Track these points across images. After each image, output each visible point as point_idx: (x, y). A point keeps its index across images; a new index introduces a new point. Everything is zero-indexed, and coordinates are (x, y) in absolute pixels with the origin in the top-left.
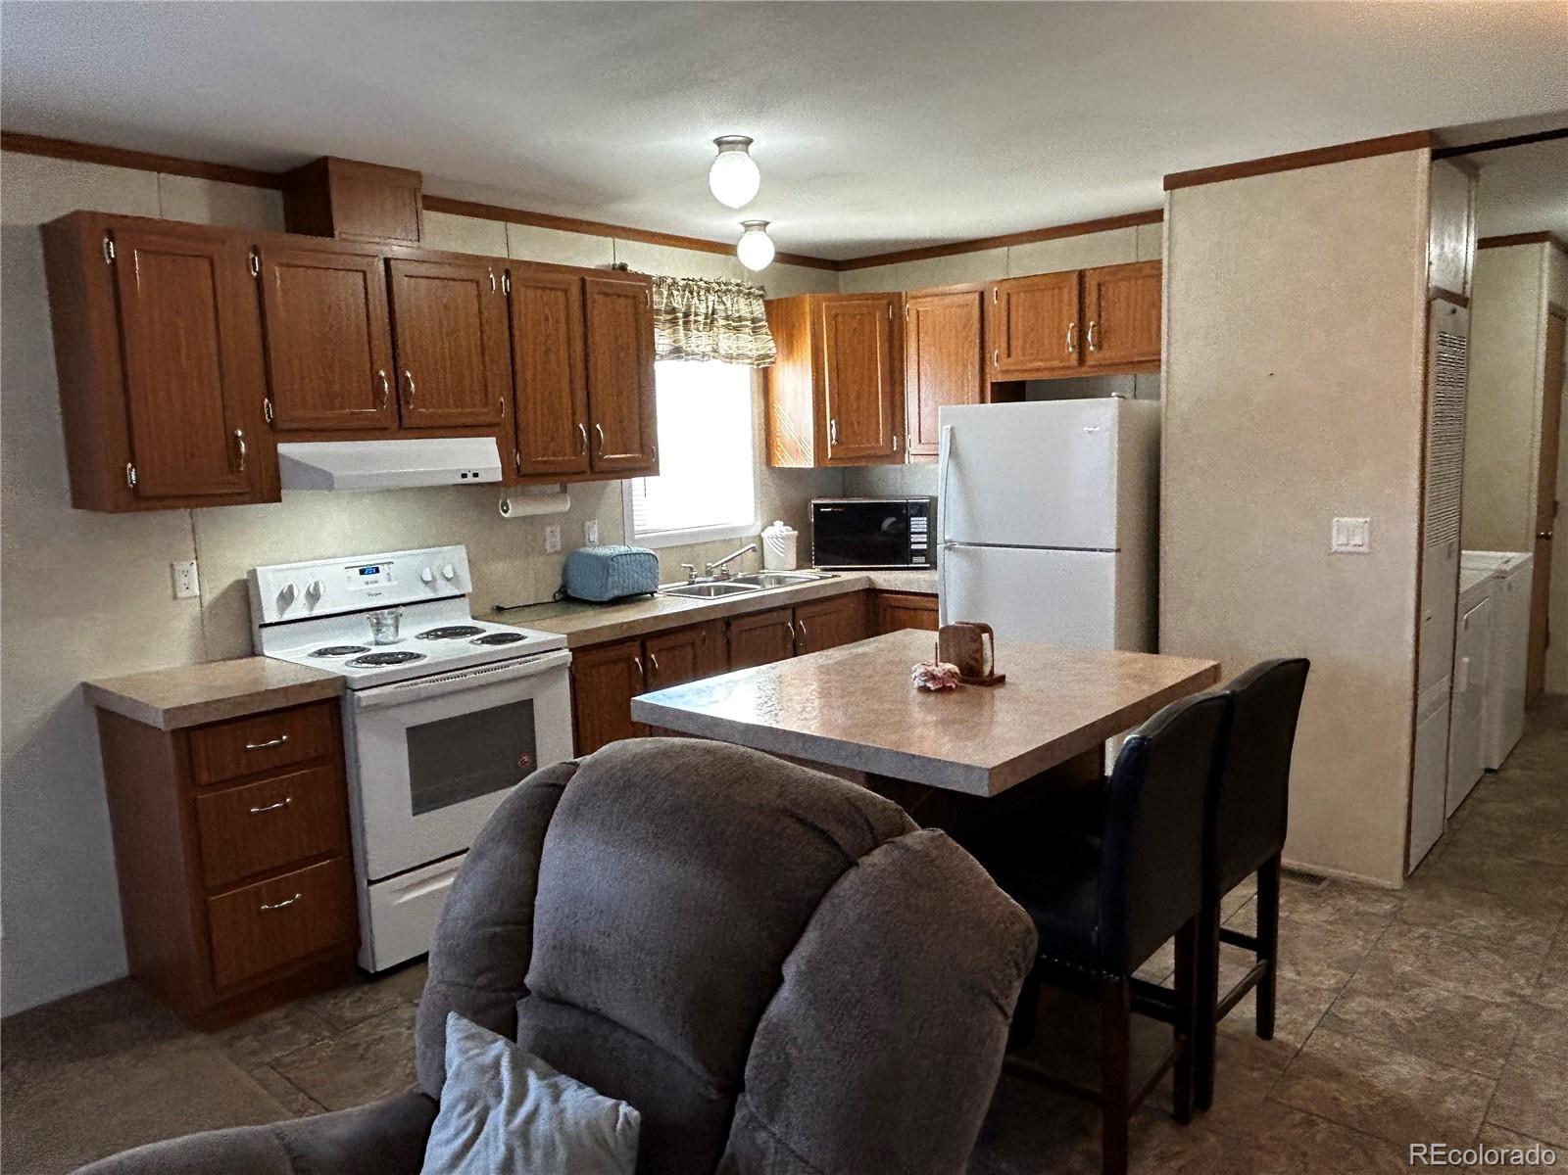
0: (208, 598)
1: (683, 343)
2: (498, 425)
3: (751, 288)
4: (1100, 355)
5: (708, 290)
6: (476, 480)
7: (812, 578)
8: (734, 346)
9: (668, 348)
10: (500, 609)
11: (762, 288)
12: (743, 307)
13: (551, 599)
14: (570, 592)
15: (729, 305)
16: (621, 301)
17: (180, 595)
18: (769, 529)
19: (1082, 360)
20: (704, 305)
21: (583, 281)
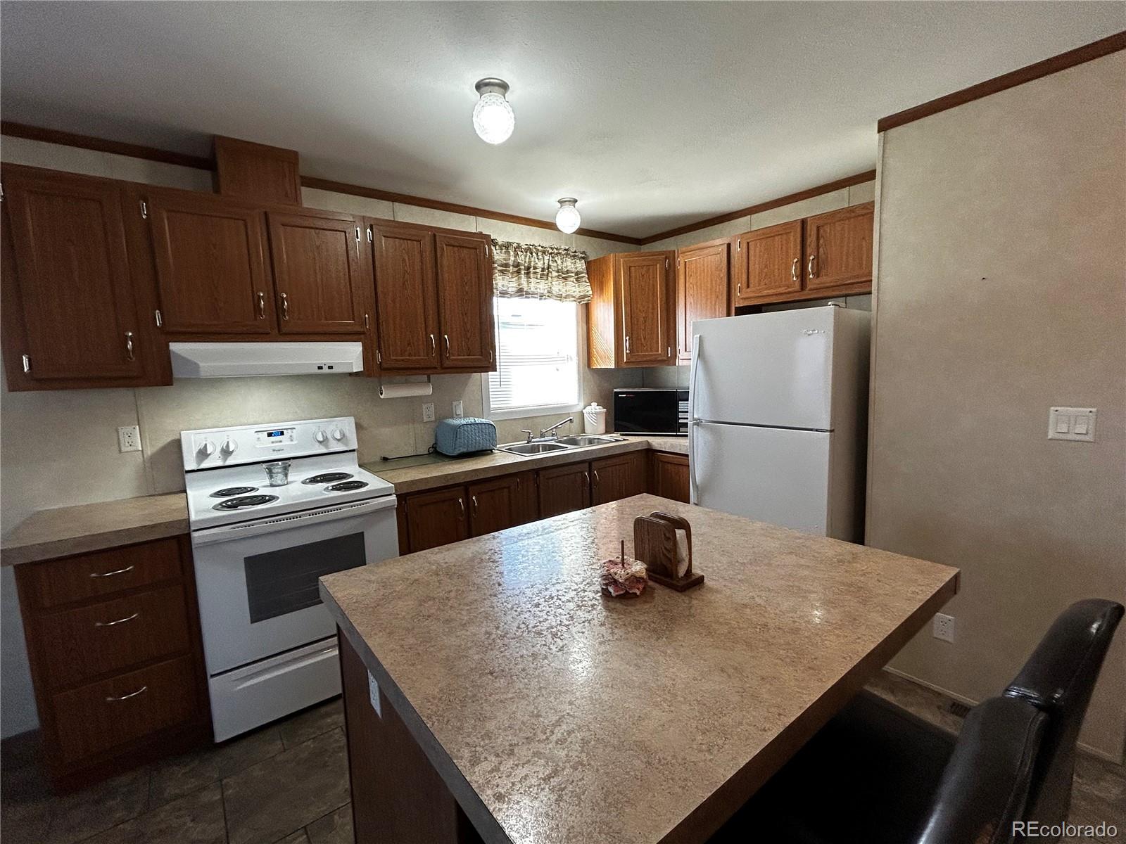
0: (149, 452)
1: (525, 286)
2: (363, 333)
3: (575, 252)
4: (817, 281)
5: (544, 252)
6: (331, 371)
7: (614, 440)
8: (564, 290)
9: (515, 289)
10: (385, 459)
11: (584, 253)
12: (569, 264)
13: (427, 453)
14: (438, 449)
15: (559, 262)
16: (465, 251)
17: (123, 449)
18: (588, 408)
19: (803, 285)
20: (542, 262)
21: (435, 235)
